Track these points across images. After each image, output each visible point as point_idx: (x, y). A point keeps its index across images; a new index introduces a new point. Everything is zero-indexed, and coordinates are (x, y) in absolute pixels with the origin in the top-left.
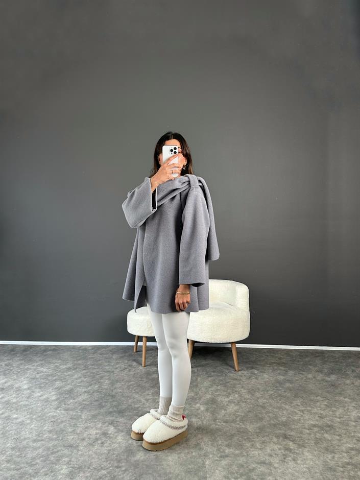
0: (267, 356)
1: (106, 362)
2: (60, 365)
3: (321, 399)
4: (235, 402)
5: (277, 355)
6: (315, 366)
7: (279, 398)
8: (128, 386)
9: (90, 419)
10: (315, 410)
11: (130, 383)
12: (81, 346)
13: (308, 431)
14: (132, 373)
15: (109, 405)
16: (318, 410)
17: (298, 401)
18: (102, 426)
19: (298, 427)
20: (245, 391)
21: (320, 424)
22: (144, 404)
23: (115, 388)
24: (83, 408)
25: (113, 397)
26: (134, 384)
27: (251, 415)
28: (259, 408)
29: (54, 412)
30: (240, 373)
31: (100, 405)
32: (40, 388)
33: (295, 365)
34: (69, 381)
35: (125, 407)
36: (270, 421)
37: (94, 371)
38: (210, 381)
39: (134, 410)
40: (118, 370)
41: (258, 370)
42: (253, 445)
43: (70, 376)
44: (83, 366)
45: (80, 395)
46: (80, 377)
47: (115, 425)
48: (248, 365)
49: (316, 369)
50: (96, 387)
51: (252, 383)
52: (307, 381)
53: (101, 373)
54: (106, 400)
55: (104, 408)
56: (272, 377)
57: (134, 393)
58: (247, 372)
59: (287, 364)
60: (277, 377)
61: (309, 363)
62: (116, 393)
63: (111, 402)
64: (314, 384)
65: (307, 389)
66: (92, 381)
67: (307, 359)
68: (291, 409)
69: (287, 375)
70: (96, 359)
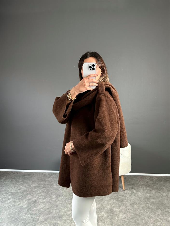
0: (140, 180)
1: (55, 183)
2: (31, 184)
4: (123, 212)
5: (145, 180)
6: (167, 187)
7: (148, 209)
8: (65, 199)
9: (44, 221)
12: (43, 173)
17: (159, 212)
20: (128, 204)
23: (58, 201)
24: (41, 214)
25: (57, 206)
26: (68, 198)
27: (132, 221)
28: (137, 216)
29: (25, 216)
30: (126, 192)
31: (50, 211)
32: (19, 199)
33: (156, 187)
34: (35, 195)
35: (62, 213)
37: (49, 189)
38: (109, 197)
39: (68, 216)
40: (61, 189)
41: (135, 190)
43: (36, 191)
44: (43, 185)
45: (40, 204)
46: (41, 193)
48: (130, 187)
49: (167, 189)
50: (49, 199)
51: (133, 198)
52: (163, 198)
53: (52, 190)
54: (53, 209)
55: (52, 214)
56: (144, 194)
57: (68, 204)
58: (129, 191)
59: (151, 185)
60: (145, 194)
61: (163, 185)
62: (59, 204)
63: (56, 210)
64: (167, 200)
65: (163, 203)
66: (47, 195)
67: (162, 183)
68: (155, 217)
69: (152, 193)
70: (50, 181)
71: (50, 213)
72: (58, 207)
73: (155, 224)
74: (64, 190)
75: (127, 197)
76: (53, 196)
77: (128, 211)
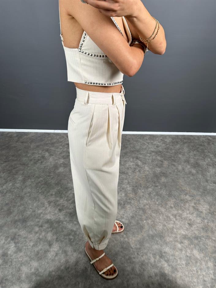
0: (148, 143)
3: (190, 198)
5: (155, 142)
6: (184, 155)
7: (156, 197)
8: (37, 184)
10: (185, 215)
11: (39, 180)
13: (179, 246)
14: (42, 166)
15: (16, 211)
16: (187, 214)
17: (171, 203)
18: (4, 243)
19: (171, 239)
21: (189, 235)
22: (46, 208)
23: (26, 187)
26: (42, 181)
28: (141, 212)
33: (169, 154)
35: (29, 213)
36: (149, 231)
37: (13, 164)
39: (36, 218)
40: (32, 163)
41: (140, 160)
42: (133, 269)
44: (5, 157)
47: (16, 241)
48: (134, 155)
49: (184, 158)
50: (10, 184)
51: (136, 176)
52: (178, 175)
53: (18, 166)
54: (15, 204)
55: (11, 216)
56: (152, 169)
57: (40, 193)
58: (133, 164)
59: (163, 152)
60: (154, 169)
61: (179, 152)
62: (25, 194)
63: (19, 206)
64: (183, 178)
65: (178, 185)
66: (9, 177)
67: (178, 146)
68: (166, 212)
69: (162, 166)
70: (17, 149)
71: (9, 213)
72: (23, 199)
73: (166, 226)
74: (38, 165)
75: (129, 175)
76: (19, 178)
77: (128, 203)
